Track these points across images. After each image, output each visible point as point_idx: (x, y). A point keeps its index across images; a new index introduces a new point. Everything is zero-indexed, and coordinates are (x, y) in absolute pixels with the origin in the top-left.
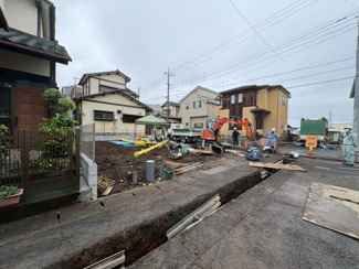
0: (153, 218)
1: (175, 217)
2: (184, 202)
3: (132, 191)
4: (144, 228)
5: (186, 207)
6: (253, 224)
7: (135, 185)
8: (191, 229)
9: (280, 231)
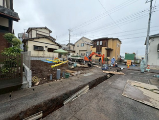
0: (57, 96)
1: (68, 95)
2: (72, 88)
3: (49, 83)
4: (52, 101)
5: (73, 90)
6: (101, 98)
7: (51, 81)
8: (74, 100)
9: (112, 101)
